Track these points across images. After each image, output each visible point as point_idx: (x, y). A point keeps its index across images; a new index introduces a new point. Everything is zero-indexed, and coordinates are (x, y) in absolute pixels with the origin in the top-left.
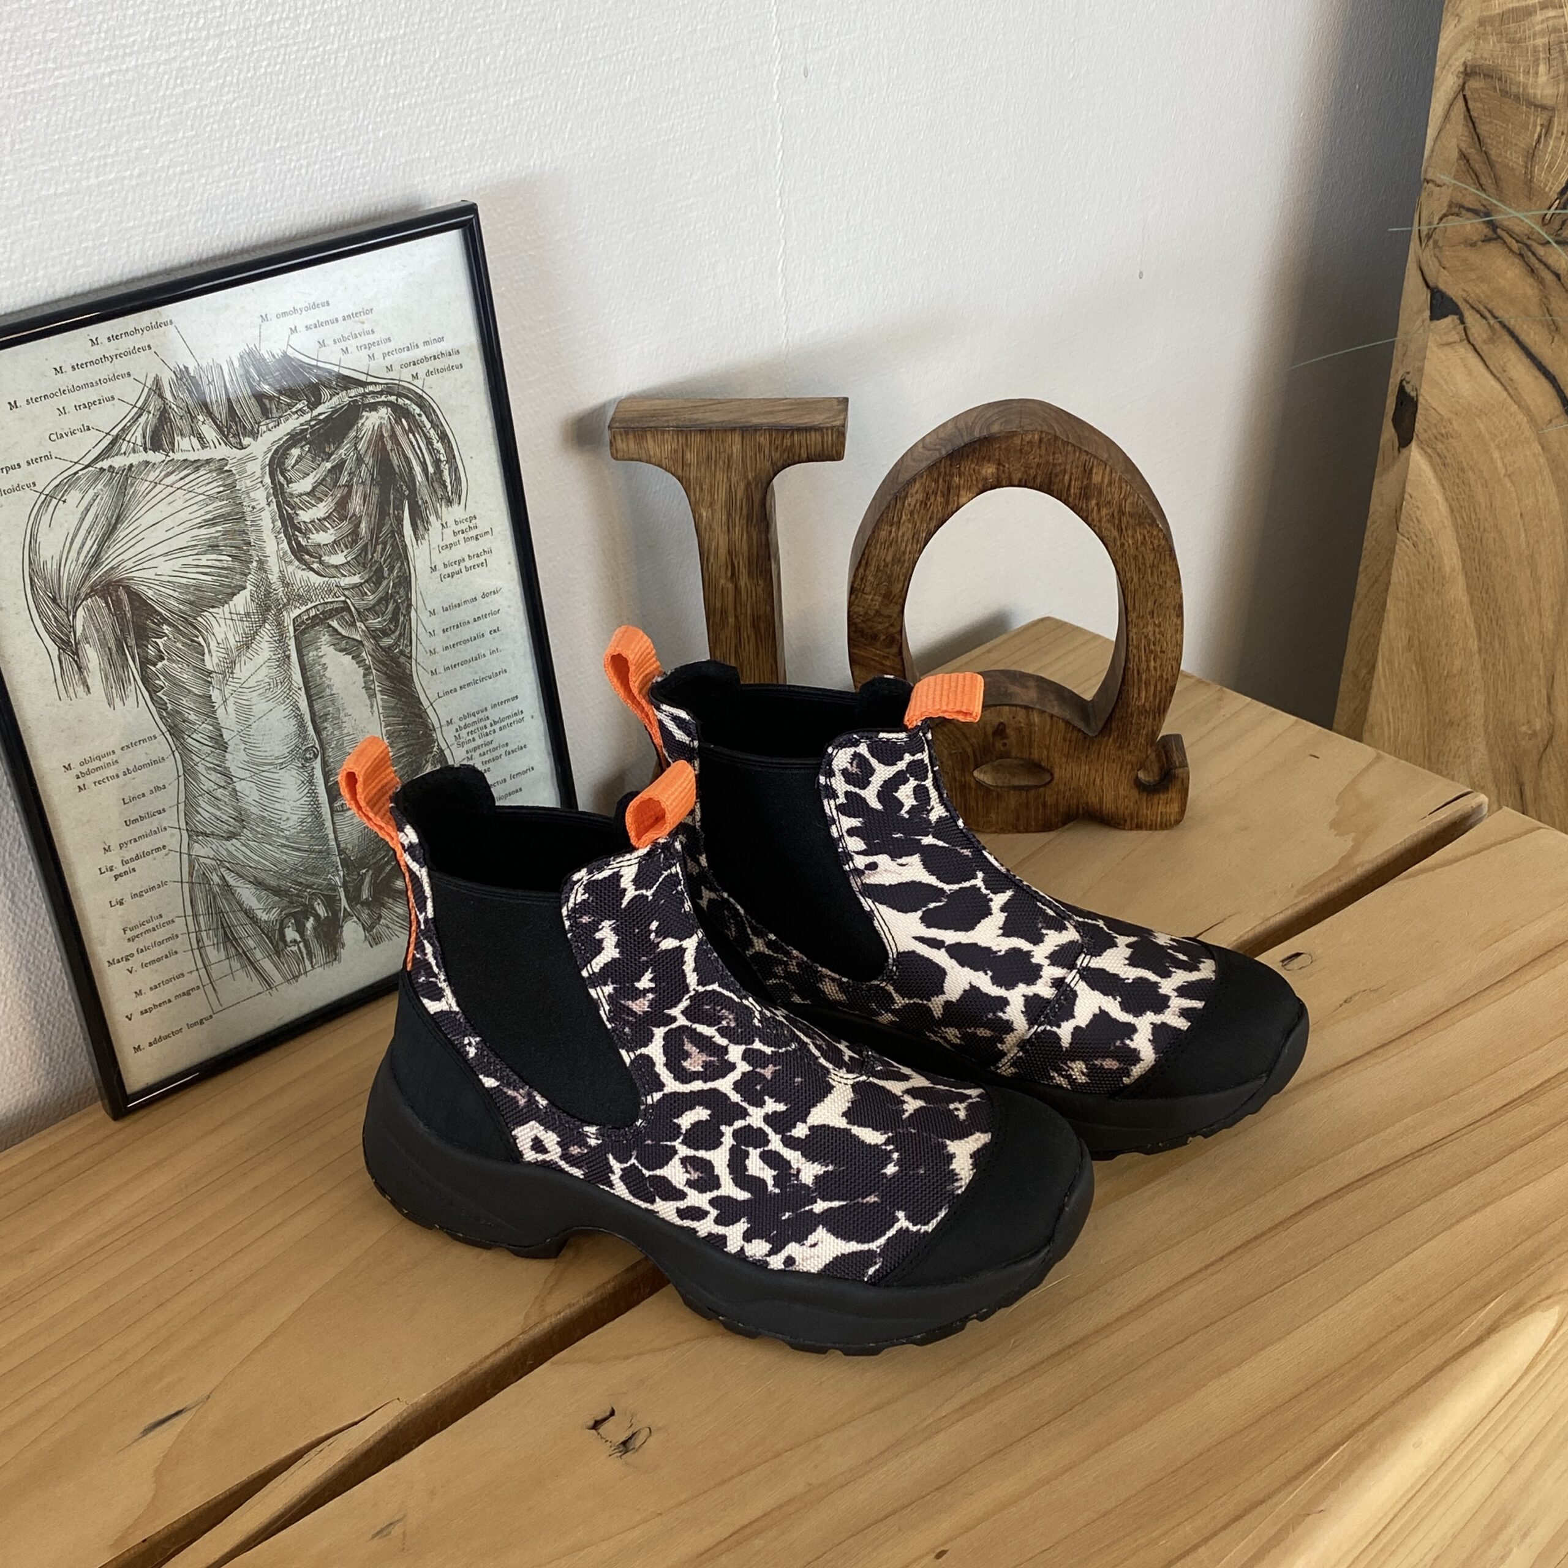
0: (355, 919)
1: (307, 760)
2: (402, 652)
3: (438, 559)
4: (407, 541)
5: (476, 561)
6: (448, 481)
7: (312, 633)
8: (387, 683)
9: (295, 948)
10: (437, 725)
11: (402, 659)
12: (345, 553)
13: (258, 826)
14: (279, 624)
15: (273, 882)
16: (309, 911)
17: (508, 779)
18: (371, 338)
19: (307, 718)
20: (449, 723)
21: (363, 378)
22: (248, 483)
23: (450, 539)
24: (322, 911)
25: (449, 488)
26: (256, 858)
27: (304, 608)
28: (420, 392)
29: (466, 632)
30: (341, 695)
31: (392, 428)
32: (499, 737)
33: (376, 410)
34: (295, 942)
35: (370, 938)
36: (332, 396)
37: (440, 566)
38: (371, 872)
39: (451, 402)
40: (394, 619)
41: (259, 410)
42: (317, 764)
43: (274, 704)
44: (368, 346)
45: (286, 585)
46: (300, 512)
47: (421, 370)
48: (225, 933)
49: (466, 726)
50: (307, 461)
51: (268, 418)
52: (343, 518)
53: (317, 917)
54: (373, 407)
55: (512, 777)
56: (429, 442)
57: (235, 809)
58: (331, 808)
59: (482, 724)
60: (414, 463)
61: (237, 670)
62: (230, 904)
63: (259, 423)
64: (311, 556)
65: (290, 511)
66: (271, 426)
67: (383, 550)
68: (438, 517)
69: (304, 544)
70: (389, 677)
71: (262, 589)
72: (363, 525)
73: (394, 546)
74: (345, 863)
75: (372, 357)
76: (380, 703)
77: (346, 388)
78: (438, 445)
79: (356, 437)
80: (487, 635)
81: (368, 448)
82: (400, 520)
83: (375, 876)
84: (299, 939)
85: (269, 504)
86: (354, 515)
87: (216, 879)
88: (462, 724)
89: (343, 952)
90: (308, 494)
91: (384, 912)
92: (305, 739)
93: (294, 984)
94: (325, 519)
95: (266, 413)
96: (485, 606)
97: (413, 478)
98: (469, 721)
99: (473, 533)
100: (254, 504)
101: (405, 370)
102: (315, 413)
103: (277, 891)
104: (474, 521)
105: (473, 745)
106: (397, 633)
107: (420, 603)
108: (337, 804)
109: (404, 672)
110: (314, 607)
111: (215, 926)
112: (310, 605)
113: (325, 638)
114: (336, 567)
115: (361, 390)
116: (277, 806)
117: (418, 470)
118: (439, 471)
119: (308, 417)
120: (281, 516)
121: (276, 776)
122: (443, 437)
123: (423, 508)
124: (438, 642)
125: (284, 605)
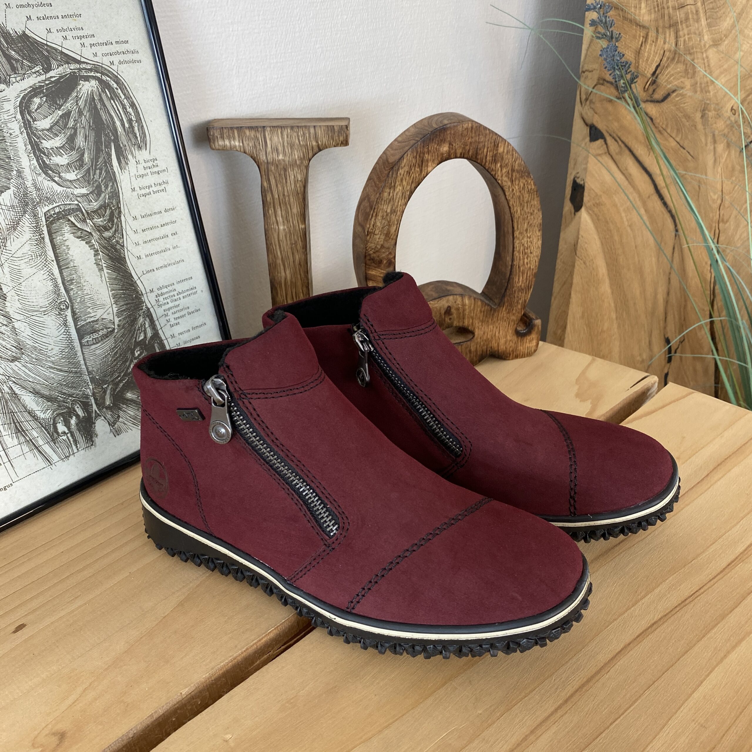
0: (103, 418)
1: (61, 310)
2: (117, 242)
3: (137, 183)
4: (115, 169)
5: (159, 188)
6: (138, 135)
7: (58, 224)
8: (110, 262)
9: (65, 438)
10: (144, 292)
11: (118, 247)
12: (75, 173)
13: (33, 354)
14: (35, 215)
15: (46, 393)
16: (71, 412)
17: (191, 329)
18: (80, 33)
19: (59, 281)
20: (152, 291)
21: (78, 58)
22: (7, 118)
23: (142, 172)
24: (80, 412)
25: (139, 138)
26: (33, 376)
27: (51, 207)
28: (116, 74)
29: (157, 233)
30: (81, 267)
31: (100, 95)
32: (183, 302)
33: (88, 81)
34: (64, 433)
35: (113, 431)
36: (59, 66)
37: (137, 189)
38: (110, 387)
39: (136, 84)
40: (111, 220)
41: (8, 66)
42: (69, 313)
43: (36, 270)
44: (80, 37)
45: (38, 189)
46: (43, 141)
47: (116, 59)
48: (16, 426)
49: (162, 294)
50: (45, 108)
51: (16, 73)
52: (72, 149)
53: (77, 416)
54: (87, 79)
55: (193, 328)
56: (124, 108)
57: (15, 341)
58: (81, 343)
59: (172, 294)
60: (116, 119)
61: (8, 244)
62: (17, 406)
63: (10, 75)
64: (53, 172)
65: (36, 140)
66: (18, 79)
67: (100, 174)
68: (134, 157)
69: (48, 163)
70: (111, 258)
71: (22, 190)
72: (86, 155)
73: (107, 172)
74: (93, 380)
75: (83, 45)
76: (106, 275)
77: (68, 63)
78: (130, 110)
79: (77, 96)
80: (170, 235)
81: (86, 105)
82: (110, 155)
83: (113, 390)
84: (67, 431)
85: (21, 133)
86: (79, 148)
87: (6, 389)
88: (160, 292)
89: (97, 440)
90: (48, 130)
91: (121, 413)
92: (59, 295)
93: (67, 462)
94: (60, 148)
95: (14, 70)
96: (167, 217)
97: (116, 130)
98: (165, 290)
99: (156, 169)
100: (11, 131)
101: (105, 58)
102: (48, 75)
103: (49, 399)
104: (155, 162)
105: (167, 306)
106: (114, 229)
107: (127, 211)
108: (84, 341)
109: (120, 257)
110: (58, 206)
111: (9, 422)
112: (55, 205)
113: (67, 228)
114: (71, 181)
115: (78, 66)
116: (44, 340)
117: (118, 124)
118: (131, 126)
119: (43, 77)
120: (31, 142)
121: (41, 319)
122: (133, 105)
123: (123, 149)
124: (139, 238)
125: (38, 203)
